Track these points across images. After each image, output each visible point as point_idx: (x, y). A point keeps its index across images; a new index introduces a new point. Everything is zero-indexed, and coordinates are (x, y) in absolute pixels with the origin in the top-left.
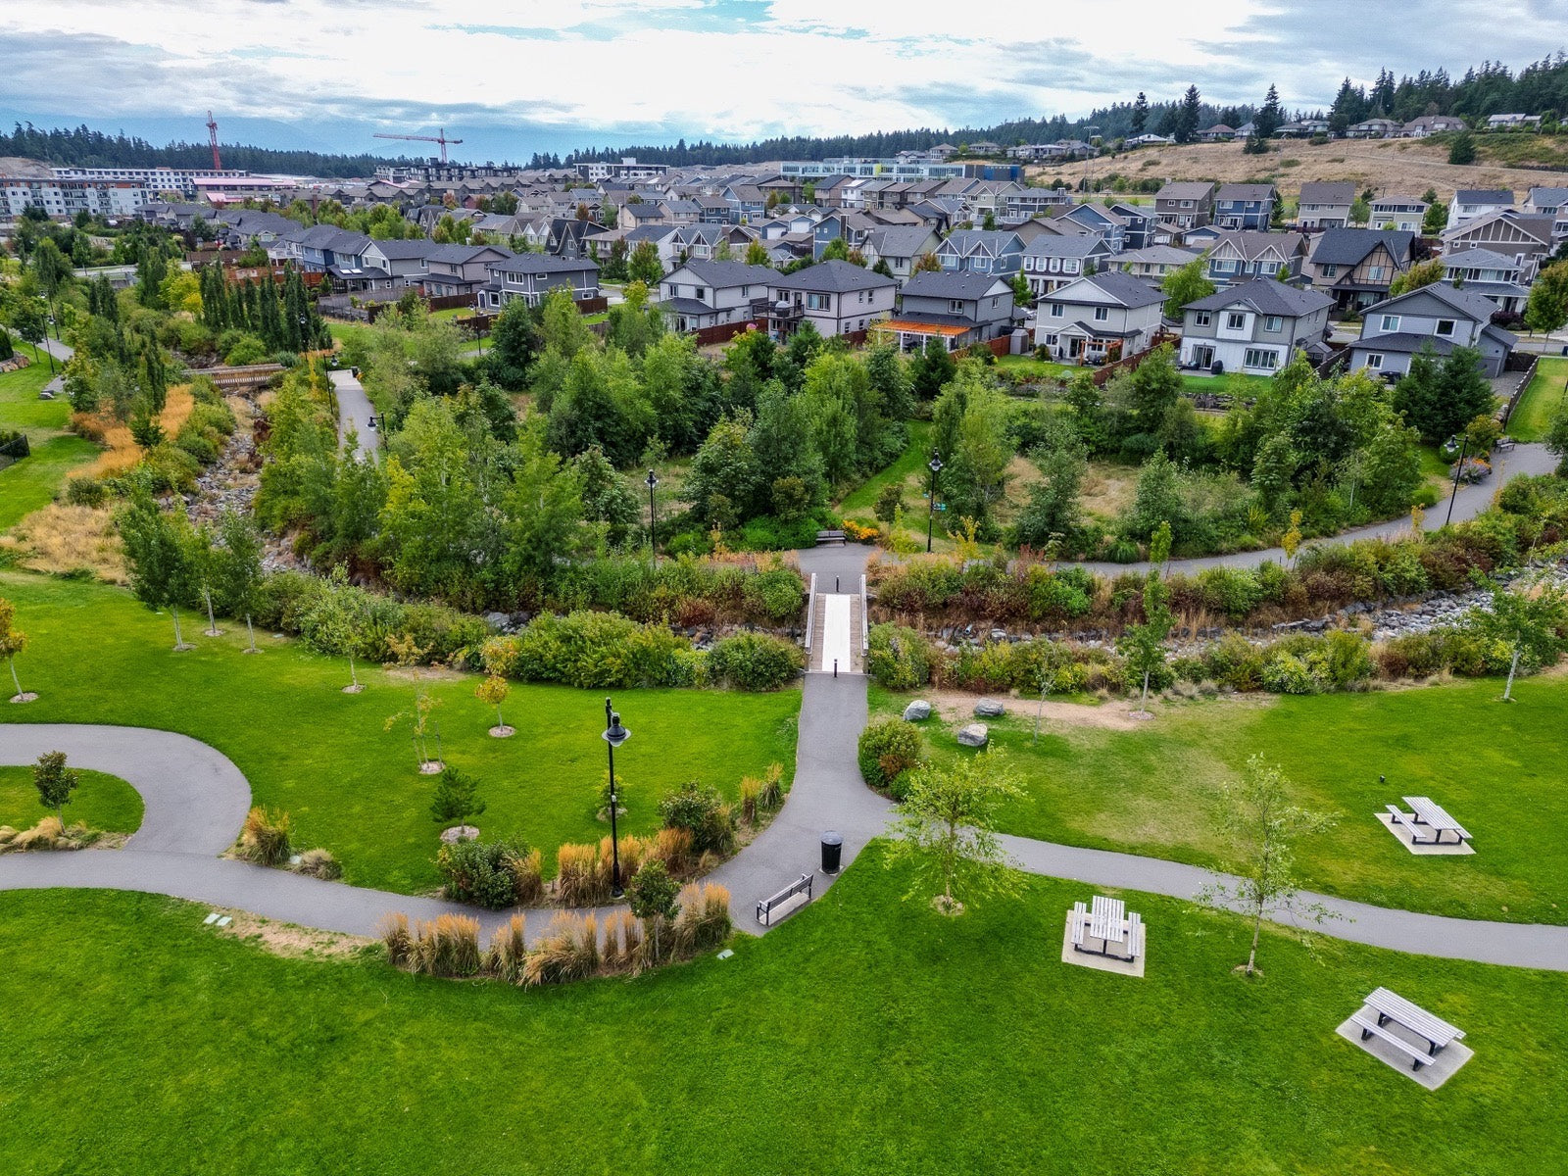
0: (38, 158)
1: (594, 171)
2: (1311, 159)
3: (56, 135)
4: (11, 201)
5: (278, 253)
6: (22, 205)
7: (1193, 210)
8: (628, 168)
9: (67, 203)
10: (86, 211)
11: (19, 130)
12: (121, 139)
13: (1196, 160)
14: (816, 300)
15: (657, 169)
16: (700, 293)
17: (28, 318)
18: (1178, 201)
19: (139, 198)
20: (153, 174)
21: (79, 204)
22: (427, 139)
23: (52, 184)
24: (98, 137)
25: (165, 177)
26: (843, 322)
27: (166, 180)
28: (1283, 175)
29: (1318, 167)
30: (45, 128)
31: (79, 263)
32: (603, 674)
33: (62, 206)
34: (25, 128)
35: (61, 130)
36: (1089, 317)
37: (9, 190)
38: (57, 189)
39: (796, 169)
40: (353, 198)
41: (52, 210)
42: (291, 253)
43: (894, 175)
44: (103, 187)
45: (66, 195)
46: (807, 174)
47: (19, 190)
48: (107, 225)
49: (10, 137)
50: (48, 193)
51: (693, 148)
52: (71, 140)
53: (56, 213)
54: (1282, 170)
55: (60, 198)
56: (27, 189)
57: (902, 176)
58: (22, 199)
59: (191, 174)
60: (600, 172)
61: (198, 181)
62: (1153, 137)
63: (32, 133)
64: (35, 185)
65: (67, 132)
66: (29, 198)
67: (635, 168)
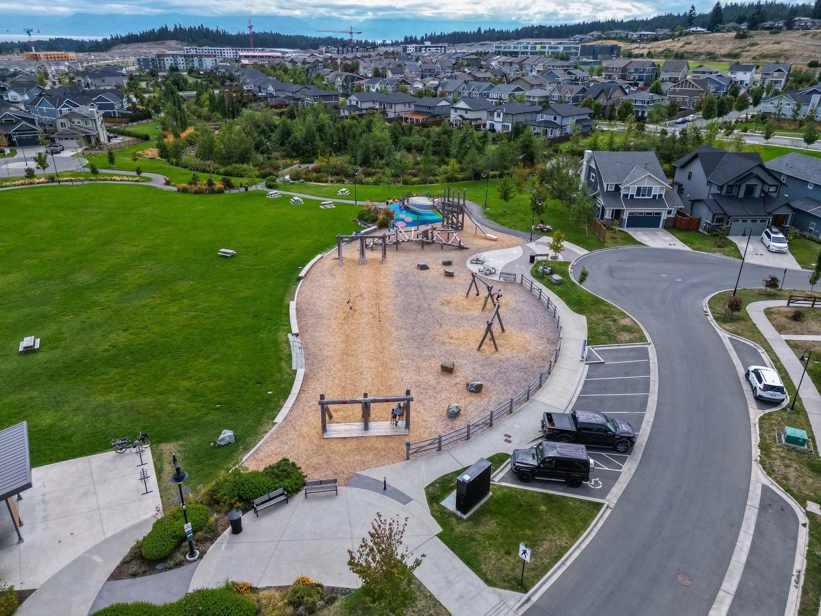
0: (182, 41)
1: (409, 48)
2: (765, 42)
3: (190, 29)
4: (166, 63)
5: (247, 87)
6: (169, 65)
7: (619, 72)
8: (426, 47)
9: (186, 64)
10: (193, 67)
11: (176, 27)
12: (217, 31)
13: (709, 42)
14: (389, 106)
15: (441, 47)
16: (357, 103)
17: (156, 106)
18: (613, 68)
19: (214, 62)
20: (224, 50)
21: (191, 65)
22: (344, 32)
23: (181, 56)
24: (208, 30)
25: (228, 51)
26: (397, 114)
27: (229, 52)
28: (747, 51)
29: (767, 47)
30: (186, 26)
31: (181, 90)
32: (238, 174)
33: (184, 65)
34: (178, 27)
35: (193, 27)
36: (463, 113)
37: (165, 59)
38: (183, 58)
39: (501, 47)
40: (297, 63)
41: (181, 67)
42: (251, 87)
43: (547, 50)
44: (200, 57)
45: (186, 60)
46: (506, 50)
47: (169, 59)
48: (199, 74)
49: (172, 31)
50: (180, 60)
51: (485, 32)
52: (196, 32)
53: (182, 68)
54: (748, 48)
55: (184, 62)
56: (172, 58)
57: (550, 51)
58: (170, 62)
59: (239, 50)
60: (412, 49)
61: (241, 54)
62: (699, 29)
63: (181, 28)
64: (175, 56)
65: (195, 28)
66: (172, 62)
67: (429, 47)
